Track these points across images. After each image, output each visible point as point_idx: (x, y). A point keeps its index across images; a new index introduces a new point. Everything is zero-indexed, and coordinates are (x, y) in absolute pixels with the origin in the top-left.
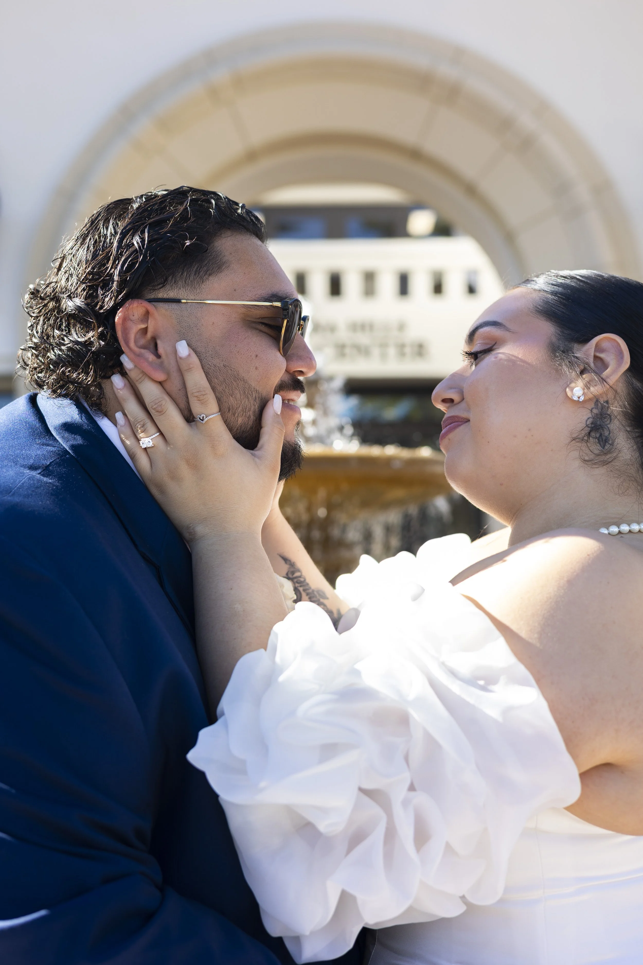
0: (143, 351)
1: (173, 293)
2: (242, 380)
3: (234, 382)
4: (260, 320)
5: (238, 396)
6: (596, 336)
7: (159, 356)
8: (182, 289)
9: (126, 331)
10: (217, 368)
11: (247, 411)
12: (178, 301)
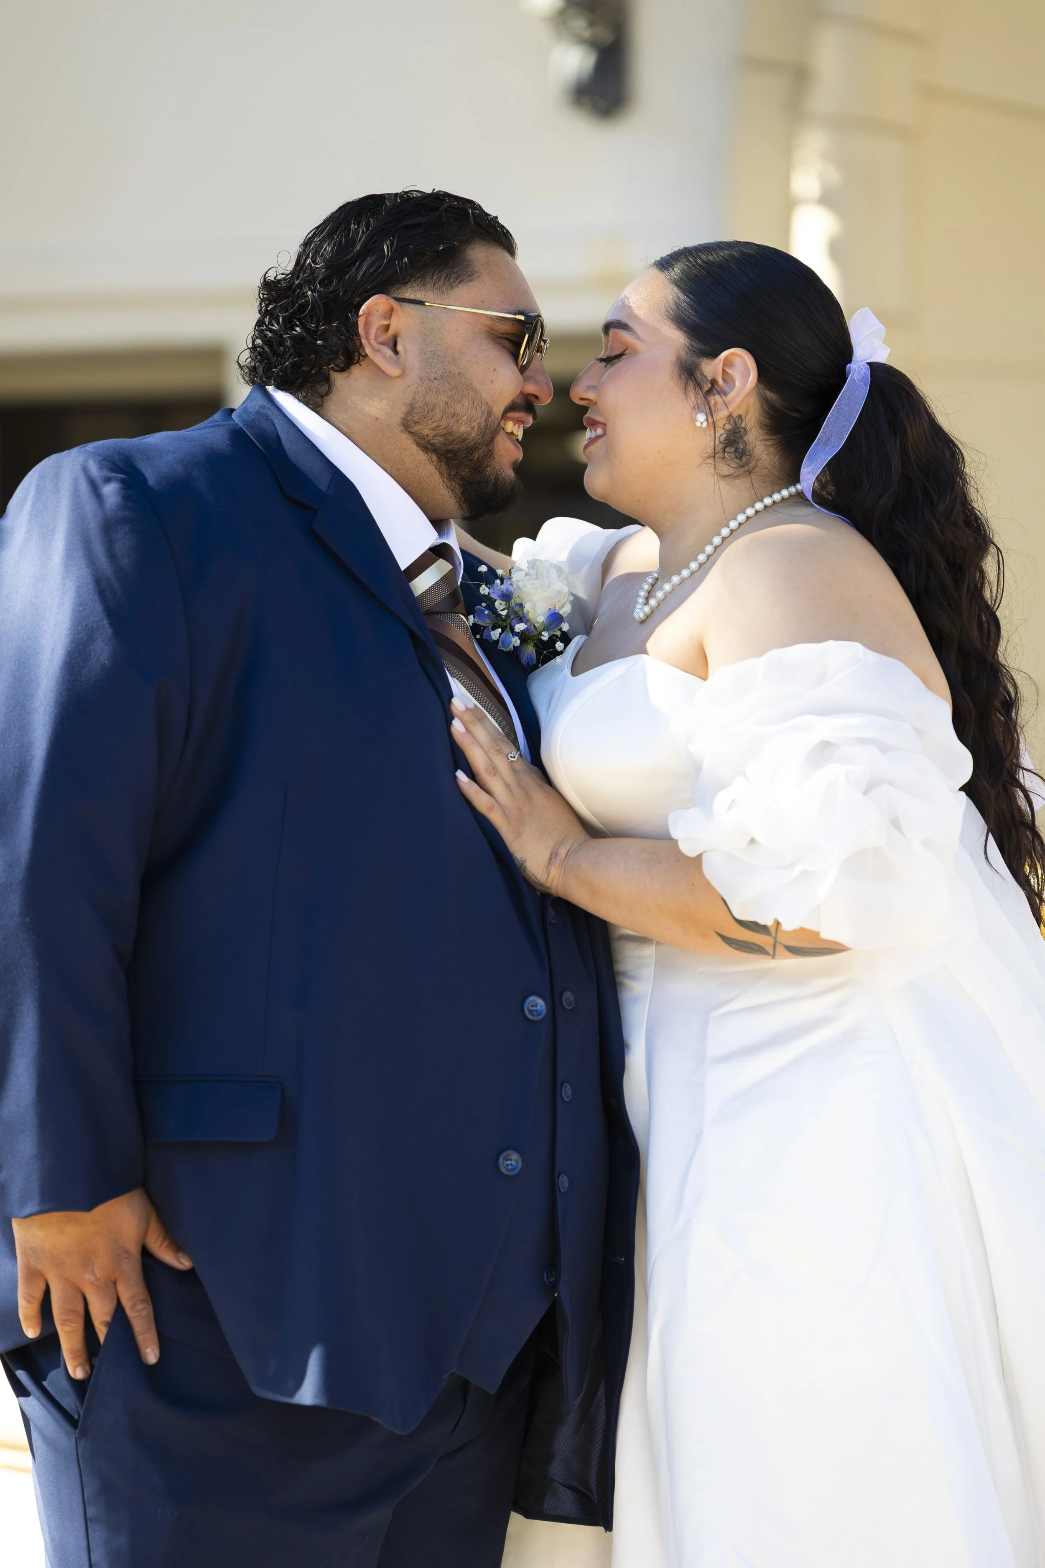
0: (382, 347)
1: (420, 295)
2: (474, 390)
3: (465, 391)
4: (504, 336)
5: (466, 404)
6: (725, 350)
7: (396, 352)
8: (430, 291)
9: (367, 325)
10: (452, 374)
11: (472, 421)
12: (421, 303)
